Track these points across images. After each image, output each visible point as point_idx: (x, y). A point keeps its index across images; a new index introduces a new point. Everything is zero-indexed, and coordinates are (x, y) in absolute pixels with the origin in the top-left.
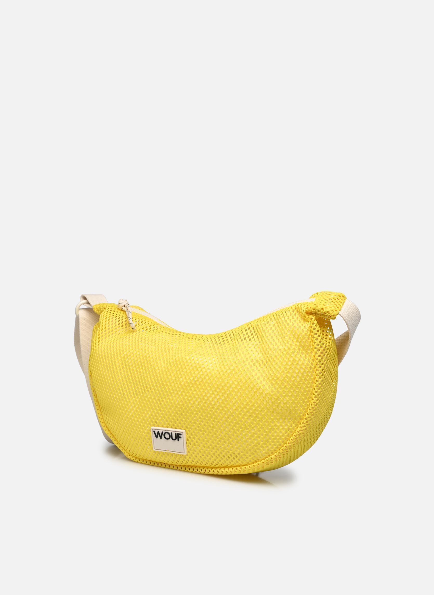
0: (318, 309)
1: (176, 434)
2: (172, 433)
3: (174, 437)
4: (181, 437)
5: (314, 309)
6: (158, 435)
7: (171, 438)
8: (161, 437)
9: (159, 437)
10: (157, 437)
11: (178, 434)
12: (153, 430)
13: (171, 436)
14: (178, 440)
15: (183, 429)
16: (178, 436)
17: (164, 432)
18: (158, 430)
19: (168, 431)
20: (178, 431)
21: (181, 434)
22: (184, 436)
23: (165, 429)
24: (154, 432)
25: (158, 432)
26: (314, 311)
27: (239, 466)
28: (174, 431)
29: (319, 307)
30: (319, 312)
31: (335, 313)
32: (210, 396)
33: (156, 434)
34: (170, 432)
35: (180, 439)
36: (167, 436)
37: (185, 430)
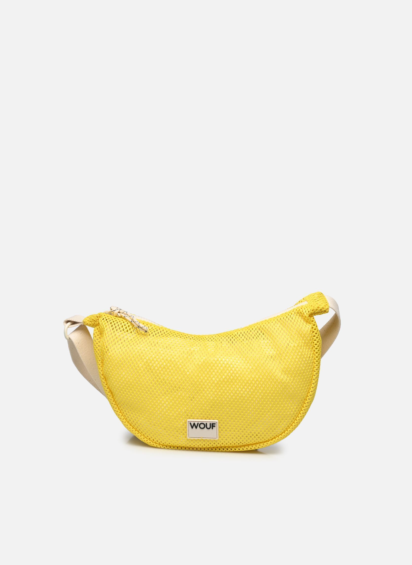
0: (315, 309)
1: (210, 424)
2: (206, 424)
3: (208, 426)
4: (215, 426)
5: (313, 310)
6: (194, 426)
7: (205, 427)
8: (196, 428)
9: (194, 427)
10: (192, 427)
11: (212, 424)
12: (190, 422)
13: (205, 426)
14: (212, 429)
15: (216, 420)
16: (213, 425)
17: (200, 423)
18: (194, 421)
19: (203, 422)
20: (212, 421)
21: (215, 424)
22: (217, 426)
23: (200, 421)
24: (190, 423)
25: (194, 424)
26: (313, 312)
27: (261, 443)
28: (208, 421)
29: (316, 307)
30: (317, 311)
31: (327, 307)
32: (242, 390)
33: (192, 425)
34: (205, 423)
35: (214, 428)
36: (202, 426)
37: (217, 420)
